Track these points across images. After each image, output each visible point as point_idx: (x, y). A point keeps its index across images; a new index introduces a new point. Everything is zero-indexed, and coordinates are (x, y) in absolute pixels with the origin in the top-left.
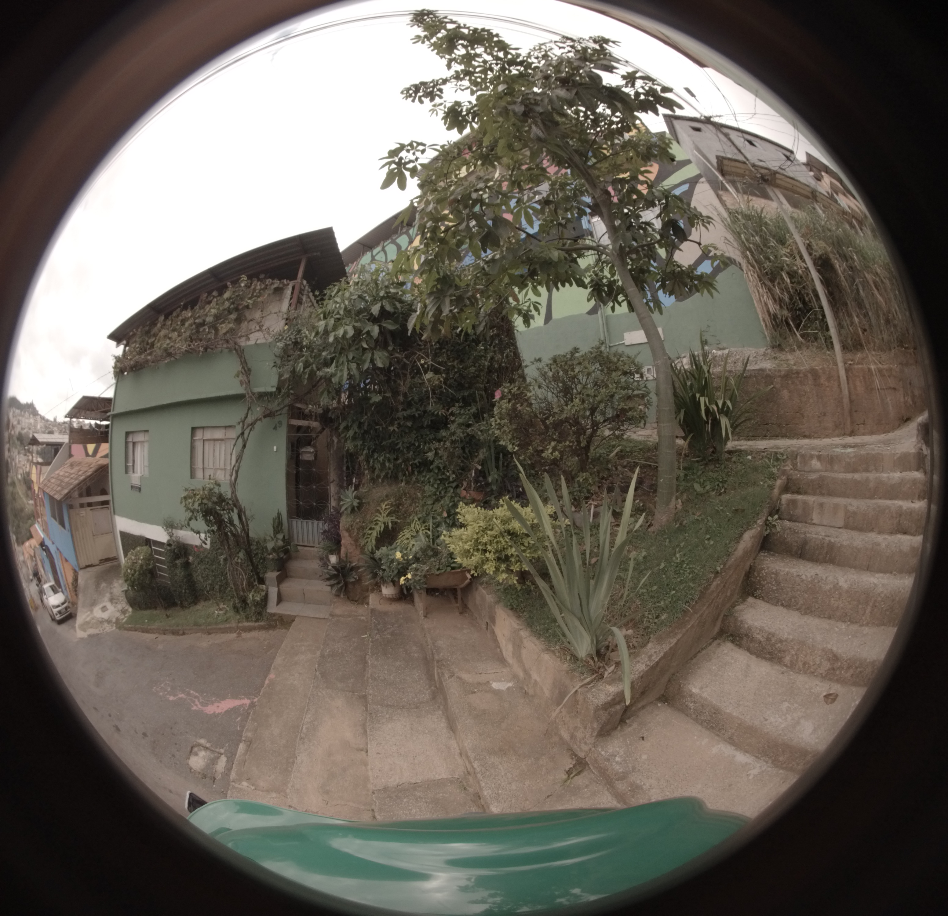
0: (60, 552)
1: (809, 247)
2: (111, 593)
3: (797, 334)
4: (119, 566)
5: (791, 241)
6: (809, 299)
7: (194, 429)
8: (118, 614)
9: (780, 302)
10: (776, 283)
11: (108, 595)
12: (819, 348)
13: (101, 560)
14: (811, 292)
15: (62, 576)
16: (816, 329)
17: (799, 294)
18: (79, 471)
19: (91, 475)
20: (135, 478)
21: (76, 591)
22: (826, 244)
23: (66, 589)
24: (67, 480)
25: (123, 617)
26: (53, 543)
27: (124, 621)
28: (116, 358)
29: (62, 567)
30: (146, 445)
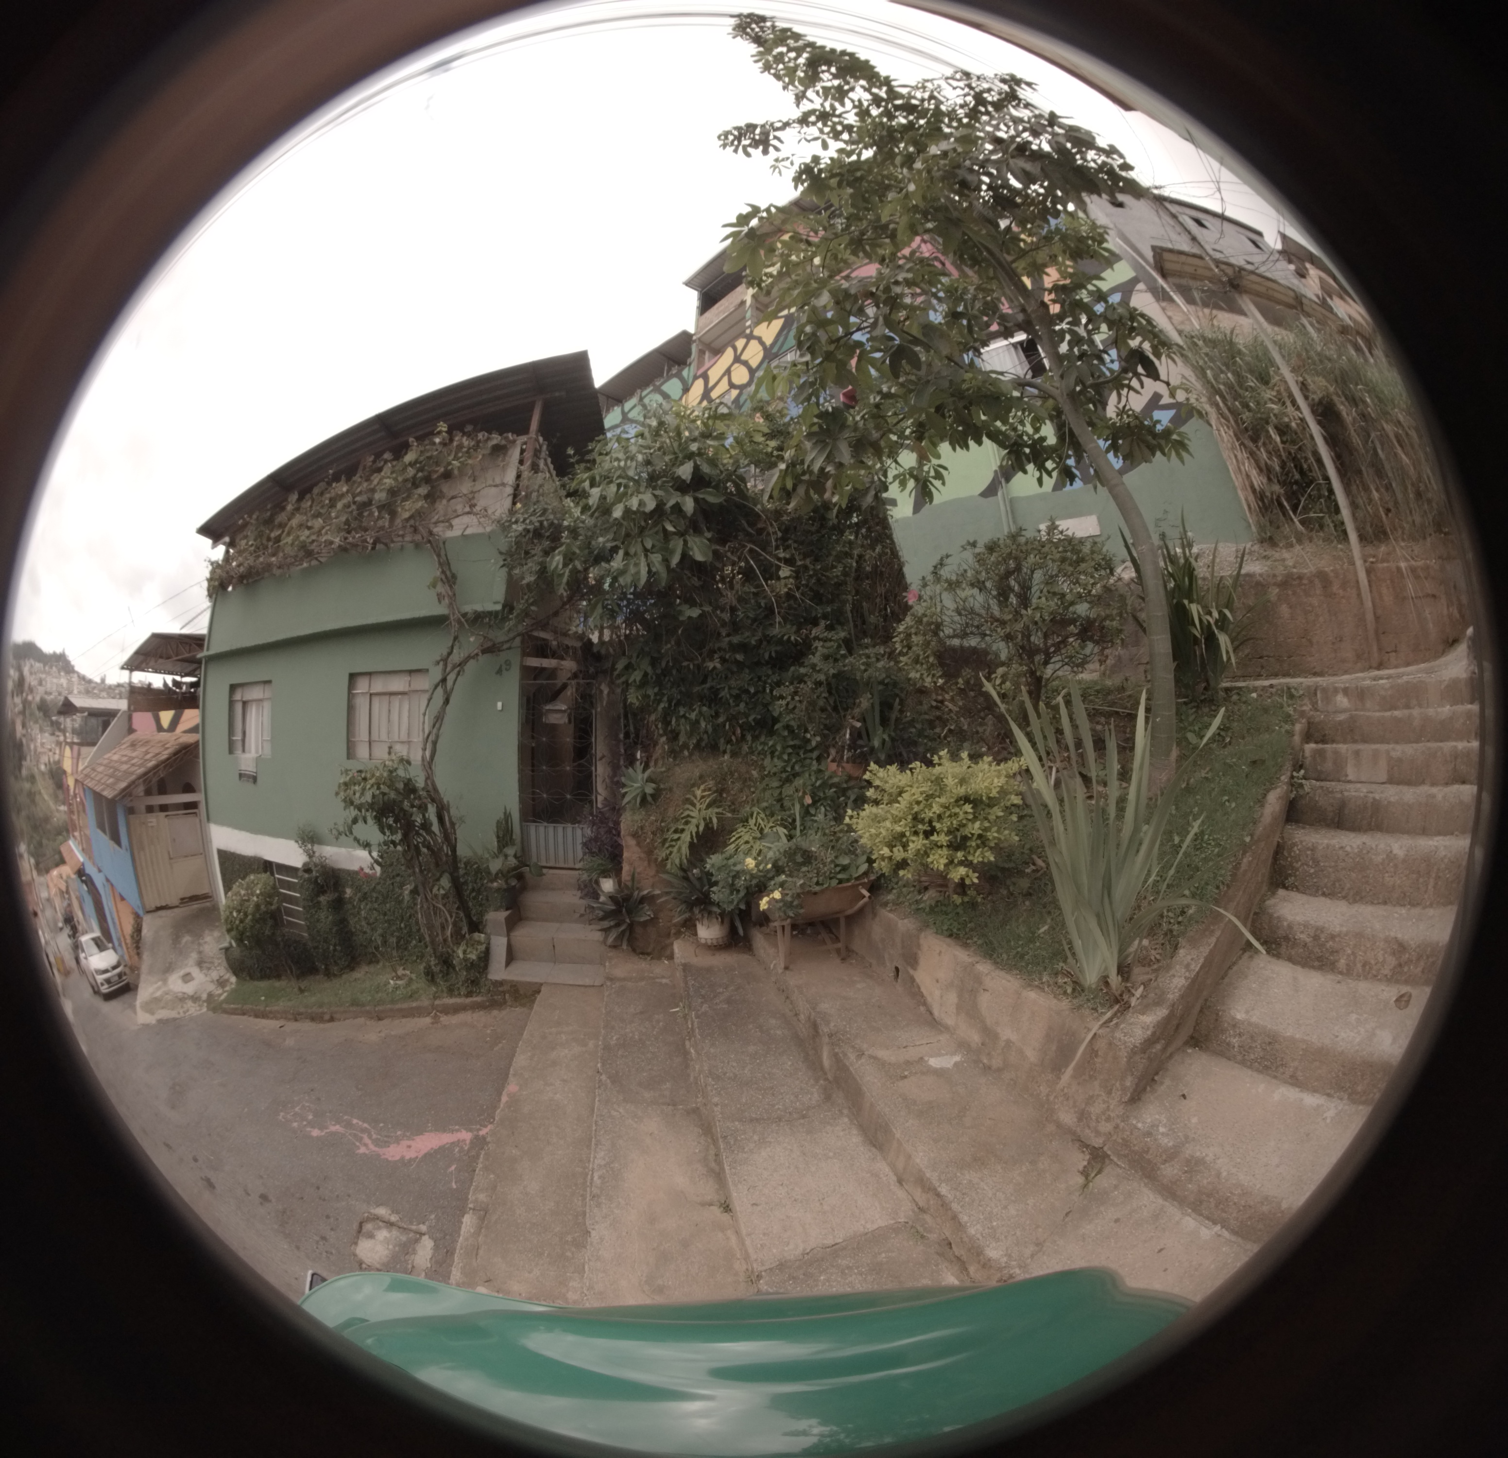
0: (112, 885)
1: (1304, 387)
2: (200, 952)
3: (1296, 520)
4: (215, 908)
5: (1277, 378)
6: (1309, 466)
7: (353, 677)
8: (211, 987)
9: (1266, 471)
10: (1260, 444)
11: (194, 956)
12: (1327, 540)
13: (182, 899)
14: (1310, 455)
15: (114, 923)
16: (1321, 511)
17: (1294, 459)
18: (147, 753)
19: (168, 759)
20: (247, 761)
21: (138, 948)
22: (1328, 381)
23: (120, 945)
24: (124, 767)
25: (220, 991)
26: (100, 871)
27: (222, 998)
28: (212, 563)
29: (114, 909)
30: (267, 705)
